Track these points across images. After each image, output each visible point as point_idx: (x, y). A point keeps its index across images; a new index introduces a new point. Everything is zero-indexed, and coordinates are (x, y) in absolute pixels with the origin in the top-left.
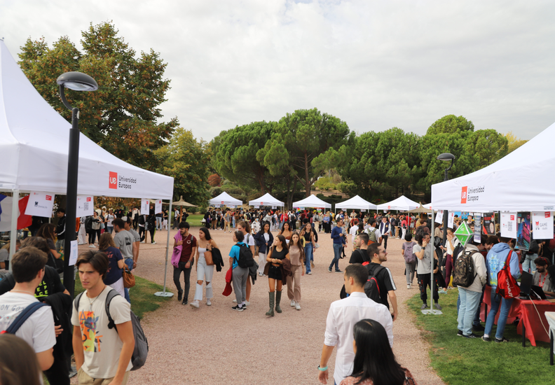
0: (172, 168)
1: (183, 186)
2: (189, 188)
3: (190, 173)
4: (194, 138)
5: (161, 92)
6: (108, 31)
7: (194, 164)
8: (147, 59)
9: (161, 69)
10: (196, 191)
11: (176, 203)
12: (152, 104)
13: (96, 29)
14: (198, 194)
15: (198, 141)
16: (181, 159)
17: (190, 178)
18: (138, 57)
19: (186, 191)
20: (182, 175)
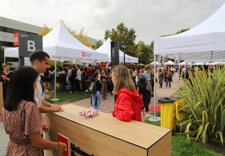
0: (138, 54)
1: (141, 59)
2: (143, 60)
3: (143, 55)
4: (144, 44)
5: (135, 38)
6: (122, 25)
7: (145, 52)
8: (131, 30)
9: (134, 32)
10: (145, 61)
11: (139, 65)
12: (133, 41)
13: (119, 25)
14: (146, 62)
15: (146, 45)
16: (141, 51)
17: (143, 57)
18: (129, 30)
19: (142, 61)
20: (141, 56)
